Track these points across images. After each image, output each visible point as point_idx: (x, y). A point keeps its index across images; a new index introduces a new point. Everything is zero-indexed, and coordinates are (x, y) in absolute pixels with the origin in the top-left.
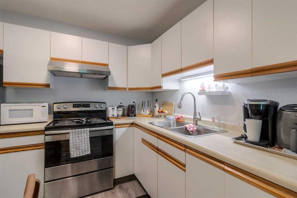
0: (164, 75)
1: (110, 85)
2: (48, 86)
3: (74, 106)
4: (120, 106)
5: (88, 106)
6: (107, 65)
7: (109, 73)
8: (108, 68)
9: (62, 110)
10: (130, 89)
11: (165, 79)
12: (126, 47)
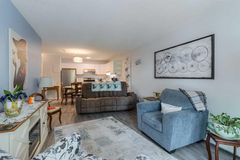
0: (107, 72)
1: (96, 74)
2: (83, 75)
3: (88, 79)
4: (98, 79)
5: (91, 79)
6: (95, 70)
7: (95, 72)
8: (95, 71)
9: (85, 80)
10: (100, 75)
11: (107, 73)
12: (99, 65)
